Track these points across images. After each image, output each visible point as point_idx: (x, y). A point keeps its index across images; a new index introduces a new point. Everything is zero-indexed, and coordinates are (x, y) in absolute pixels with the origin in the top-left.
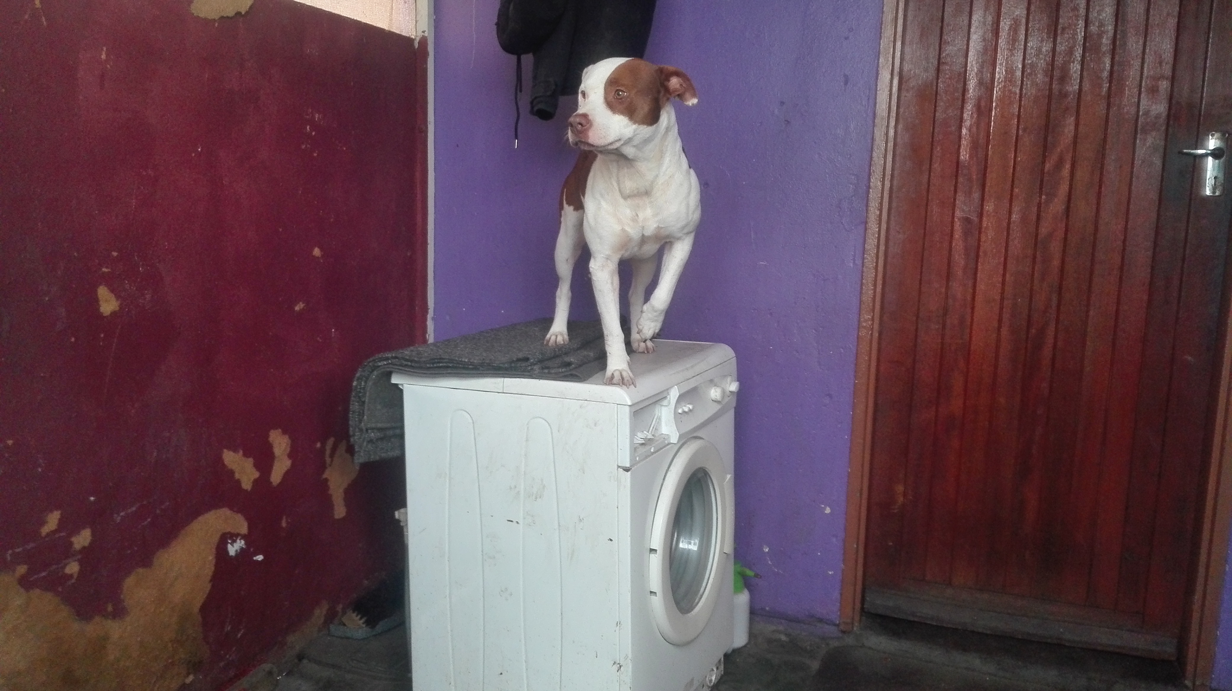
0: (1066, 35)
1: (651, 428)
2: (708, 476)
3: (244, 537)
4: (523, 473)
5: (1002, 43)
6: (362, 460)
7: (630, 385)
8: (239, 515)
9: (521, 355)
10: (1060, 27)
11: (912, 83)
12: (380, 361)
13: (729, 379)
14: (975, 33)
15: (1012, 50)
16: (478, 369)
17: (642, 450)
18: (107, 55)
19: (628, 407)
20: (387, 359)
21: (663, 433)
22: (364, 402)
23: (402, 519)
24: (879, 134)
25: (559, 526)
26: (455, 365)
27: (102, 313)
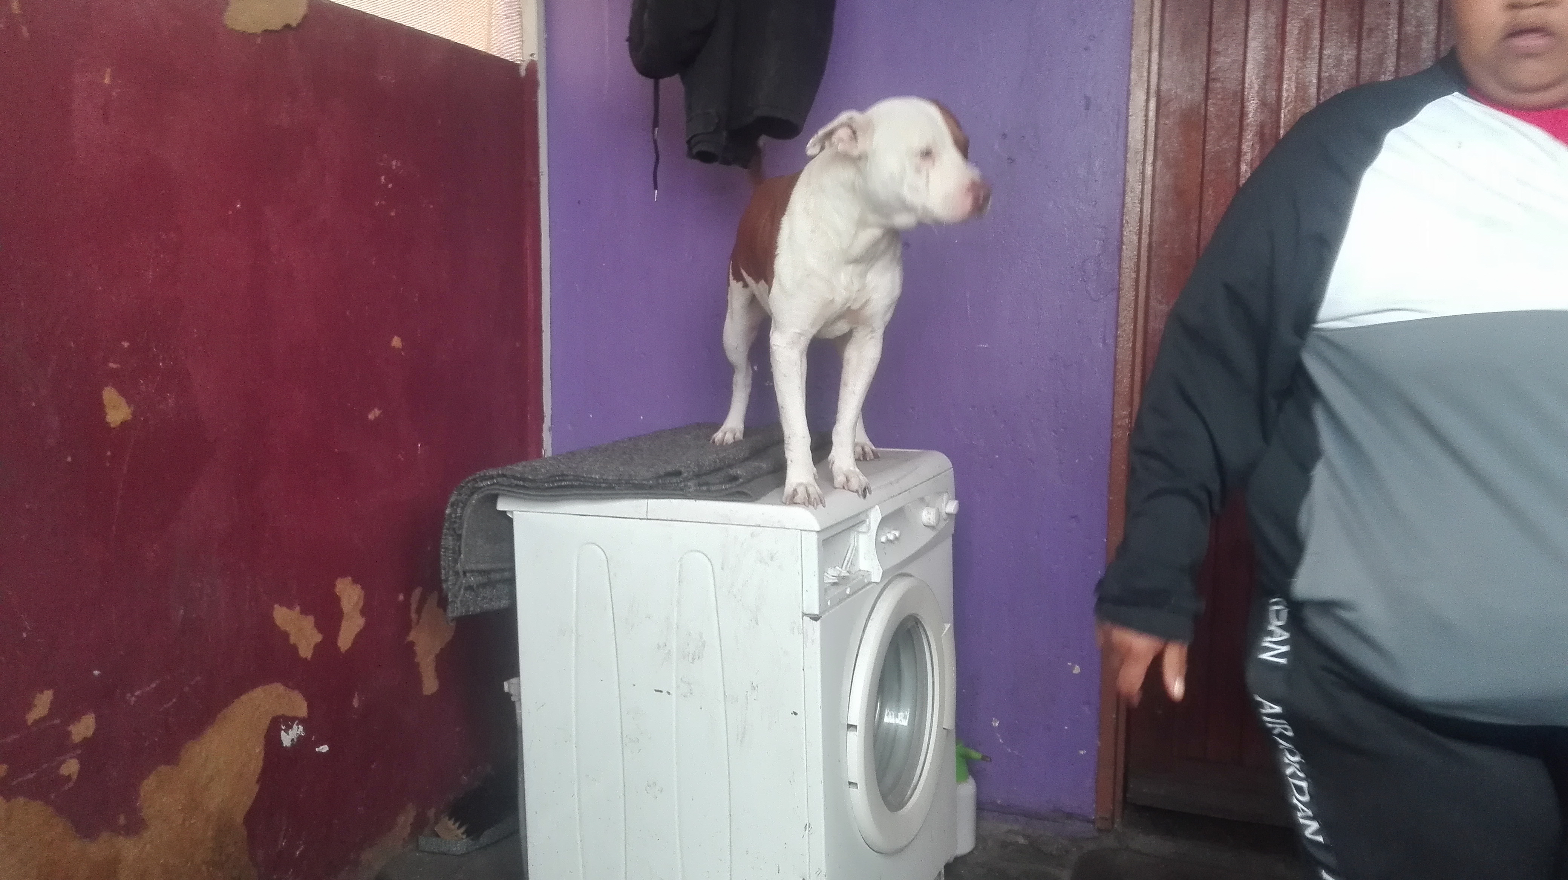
0: (1373, 39)
1: (846, 562)
2: (919, 625)
3: (302, 721)
4: (675, 626)
5: (1290, 50)
6: (457, 614)
7: (817, 504)
8: (296, 692)
9: (670, 468)
10: (1365, 27)
11: (1174, 106)
12: (481, 481)
13: (945, 497)
14: (1254, 38)
15: (1303, 59)
16: (614, 488)
17: (835, 592)
18: (113, 78)
19: (815, 533)
20: (492, 477)
21: (861, 569)
22: (460, 536)
23: (513, 692)
24: (1133, 173)
25: (725, 695)
26: (582, 483)
27: (108, 424)
